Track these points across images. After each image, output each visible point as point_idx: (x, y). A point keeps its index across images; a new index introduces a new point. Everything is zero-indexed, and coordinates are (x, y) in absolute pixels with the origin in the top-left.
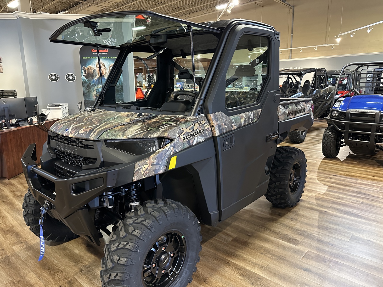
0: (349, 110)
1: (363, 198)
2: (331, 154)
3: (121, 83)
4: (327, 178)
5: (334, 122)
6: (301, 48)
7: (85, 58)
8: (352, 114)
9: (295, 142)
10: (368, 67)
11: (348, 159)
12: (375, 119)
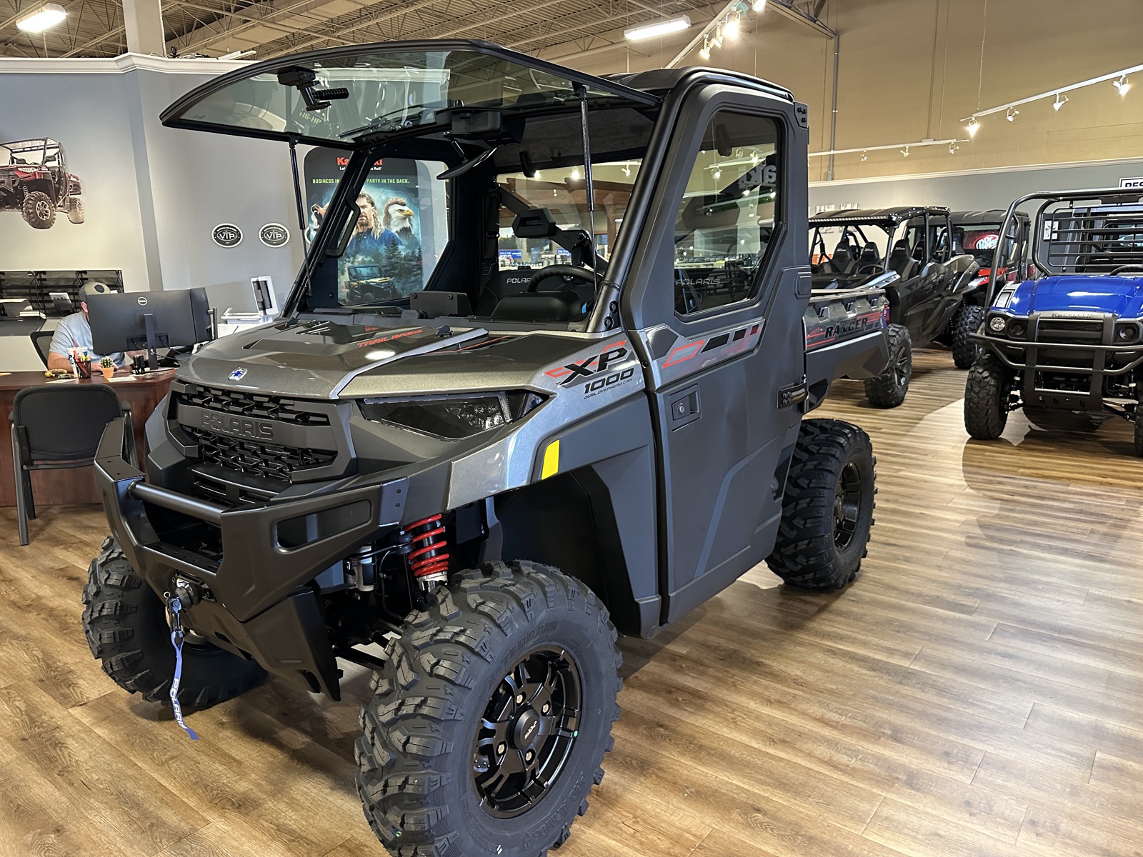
0: (1036, 313)
1: (1091, 522)
2: (988, 428)
3: (417, 251)
4: (991, 482)
5: (999, 344)
6: (865, 150)
7: (320, 181)
8: (1045, 324)
9: (881, 403)
10: (1071, 203)
11: (1028, 440)
12: (1102, 335)
